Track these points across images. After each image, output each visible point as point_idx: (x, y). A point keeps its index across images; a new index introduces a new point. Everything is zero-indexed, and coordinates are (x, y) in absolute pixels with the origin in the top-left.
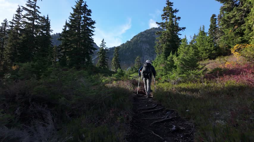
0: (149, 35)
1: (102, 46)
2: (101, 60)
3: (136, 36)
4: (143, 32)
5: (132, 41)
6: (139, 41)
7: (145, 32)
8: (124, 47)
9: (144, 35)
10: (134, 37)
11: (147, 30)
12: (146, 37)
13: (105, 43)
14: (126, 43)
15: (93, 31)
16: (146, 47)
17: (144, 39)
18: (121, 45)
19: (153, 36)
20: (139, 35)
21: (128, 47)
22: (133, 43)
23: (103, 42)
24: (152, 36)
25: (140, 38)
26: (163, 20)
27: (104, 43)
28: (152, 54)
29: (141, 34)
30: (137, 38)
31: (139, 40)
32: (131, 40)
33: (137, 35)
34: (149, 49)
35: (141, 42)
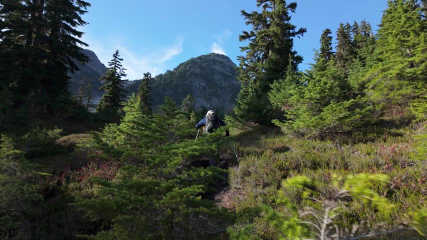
0: (205, 64)
1: (113, 66)
2: (108, 95)
3: (183, 64)
4: (196, 59)
5: (177, 72)
6: (188, 73)
7: (200, 58)
8: (162, 82)
9: (197, 63)
10: (181, 65)
11: (203, 55)
12: (201, 67)
13: (122, 60)
14: (165, 74)
15: (82, 12)
16: (199, 83)
17: (198, 71)
18: (156, 76)
19: (212, 66)
20: (189, 63)
21: (168, 81)
22: (178, 75)
23: (116, 57)
24: (210, 67)
25: (190, 68)
26: (259, 5)
27: (117, 60)
28: (210, 97)
29: (193, 62)
30: (186, 68)
31: (188, 71)
32: (175, 69)
33: (185, 63)
34: (204, 89)
35: (192, 74)
